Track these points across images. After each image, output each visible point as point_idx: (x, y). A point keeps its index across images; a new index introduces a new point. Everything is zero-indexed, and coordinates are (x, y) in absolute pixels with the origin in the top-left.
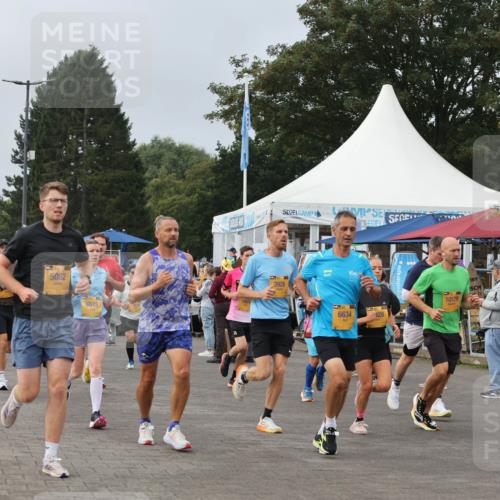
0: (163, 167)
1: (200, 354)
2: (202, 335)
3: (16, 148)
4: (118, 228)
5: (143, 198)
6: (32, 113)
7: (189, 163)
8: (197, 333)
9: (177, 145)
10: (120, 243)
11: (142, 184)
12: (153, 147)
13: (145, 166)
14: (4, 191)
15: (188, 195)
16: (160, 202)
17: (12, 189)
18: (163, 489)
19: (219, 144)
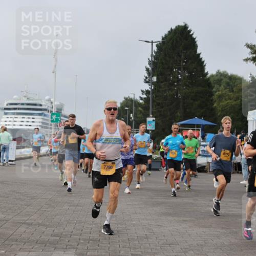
0: (222, 86)
1: (241, 183)
2: (241, 173)
3: (146, 75)
4: (200, 117)
5: (212, 102)
6: (154, 57)
7: (236, 84)
8: (240, 172)
9: (229, 74)
10: (200, 125)
11: (211, 94)
12: (217, 75)
13: (213, 85)
14: (140, 97)
15: (235, 101)
16: (221, 104)
17: (144, 96)
18: (221, 251)
19: (251, 75)
